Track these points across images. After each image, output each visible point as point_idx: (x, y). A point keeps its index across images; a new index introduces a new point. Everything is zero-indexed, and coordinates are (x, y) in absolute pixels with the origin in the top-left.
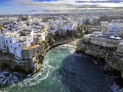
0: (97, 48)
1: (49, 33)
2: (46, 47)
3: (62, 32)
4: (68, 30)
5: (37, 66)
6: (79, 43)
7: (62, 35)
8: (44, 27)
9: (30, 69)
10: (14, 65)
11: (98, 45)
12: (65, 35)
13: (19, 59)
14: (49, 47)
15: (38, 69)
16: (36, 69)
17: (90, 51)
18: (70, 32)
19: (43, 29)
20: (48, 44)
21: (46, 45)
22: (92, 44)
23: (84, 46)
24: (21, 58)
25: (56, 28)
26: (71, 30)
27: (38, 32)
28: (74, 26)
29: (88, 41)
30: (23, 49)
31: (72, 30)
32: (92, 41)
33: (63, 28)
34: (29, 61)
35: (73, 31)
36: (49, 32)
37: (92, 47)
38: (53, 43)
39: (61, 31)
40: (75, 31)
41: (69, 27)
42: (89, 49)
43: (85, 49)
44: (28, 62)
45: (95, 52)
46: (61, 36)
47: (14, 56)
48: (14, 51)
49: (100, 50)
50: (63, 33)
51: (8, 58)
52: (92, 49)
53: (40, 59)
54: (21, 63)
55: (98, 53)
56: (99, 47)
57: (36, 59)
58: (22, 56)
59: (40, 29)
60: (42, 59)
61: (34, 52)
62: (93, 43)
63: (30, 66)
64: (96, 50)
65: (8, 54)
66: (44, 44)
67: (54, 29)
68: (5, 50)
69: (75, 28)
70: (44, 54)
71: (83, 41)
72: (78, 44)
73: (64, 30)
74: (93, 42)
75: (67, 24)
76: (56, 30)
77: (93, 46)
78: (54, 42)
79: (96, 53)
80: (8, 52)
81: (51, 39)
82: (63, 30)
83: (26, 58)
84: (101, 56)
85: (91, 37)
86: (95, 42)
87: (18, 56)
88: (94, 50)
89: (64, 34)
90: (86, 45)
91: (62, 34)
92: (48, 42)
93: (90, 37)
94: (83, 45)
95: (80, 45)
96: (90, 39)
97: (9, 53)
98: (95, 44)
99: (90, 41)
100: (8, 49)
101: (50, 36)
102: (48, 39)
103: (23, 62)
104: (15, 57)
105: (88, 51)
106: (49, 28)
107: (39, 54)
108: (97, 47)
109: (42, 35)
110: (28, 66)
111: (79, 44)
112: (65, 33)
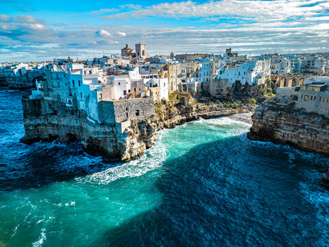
0: (313, 123)
1: (182, 83)
2: (170, 116)
3: (219, 86)
4: (238, 82)
5: (133, 144)
6: (258, 111)
7: (219, 94)
8: (170, 67)
9: (117, 148)
10: (86, 138)
11: (320, 113)
12: (228, 95)
13: (94, 122)
14: (178, 118)
15: (135, 153)
16: (131, 152)
17: (290, 133)
18: (243, 88)
19: (166, 72)
20: (175, 109)
21: (170, 111)
22: (298, 110)
23: (272, 118)
24: (97, 119)
25: (202, 74)
26: (247, 83)
27: (151, 77)
28: (259, 71)
29: (289, 103)
30: (103, 100)
31: (250, 84)
32: (299, 104)
33: (223, 76)
34: (115, 130)
35: (254, 84)
36: (183, 81)
37: (298, 121)
38: (189, 109)
39: (216, 84)
40: (259, 87)
41: (242, 73)
42: (288, 124)
43: (277, 125)
44: (113, 131)
45: (304, 133)
46: (214, 98)
47: (86, 115)
48: (86, 103)
49: (323, 126)
50: (222, 90)
51: (77, 122)
52: (296, 126)
53: (142, 131)
54: (98, 133)
55: (316, 137)
56: (321, 119)
57: (132, 127)
58: (101, 116)
59: (159, 70)
60: (147, 131)
61: (127, 109)
62: (302, 109)
63: (116, 141)
64: (308, 129)
65: (75, 111)
66: (163, 108)
67: (197, 76)
68: (70, 103)
69: (260, 78)
70: (152, 122)
71: (275, 104)
72: (257, 113)
73: (227, 80)
74: (304, 107)
75: (236, 65)
76: (202, 79)
77: (301, 117)
78: (192, 109)
79: (309, 138)
80: (77, 107)
81: (186, 98)
82: (223, 82)
83: (109, 121)
84: (323, 145)
85: (298, 93)
86: (310, 107)
87: (92, 116)
88: (303, 127)
89: (225, 92)
90: (281, 114)
91: (219, 92)
92: (176, 105)
93: (296, 93)
94: (270, 115)
95: (262, 115)
96: (296, 98)
97: (77, 110)
98: (308, 111)
99: (294, 103)
100: (75, 100)
101: (183, 92)
102: (177, 98)
103: (102, 129)
104: (88, 118)
105: (282, 131)
106: (183, 71)
107: (141, 118)
108: (313, 120)
109: (162, 84)
110: (112, 141)
111: (260, 113)
112: (228, 89)
